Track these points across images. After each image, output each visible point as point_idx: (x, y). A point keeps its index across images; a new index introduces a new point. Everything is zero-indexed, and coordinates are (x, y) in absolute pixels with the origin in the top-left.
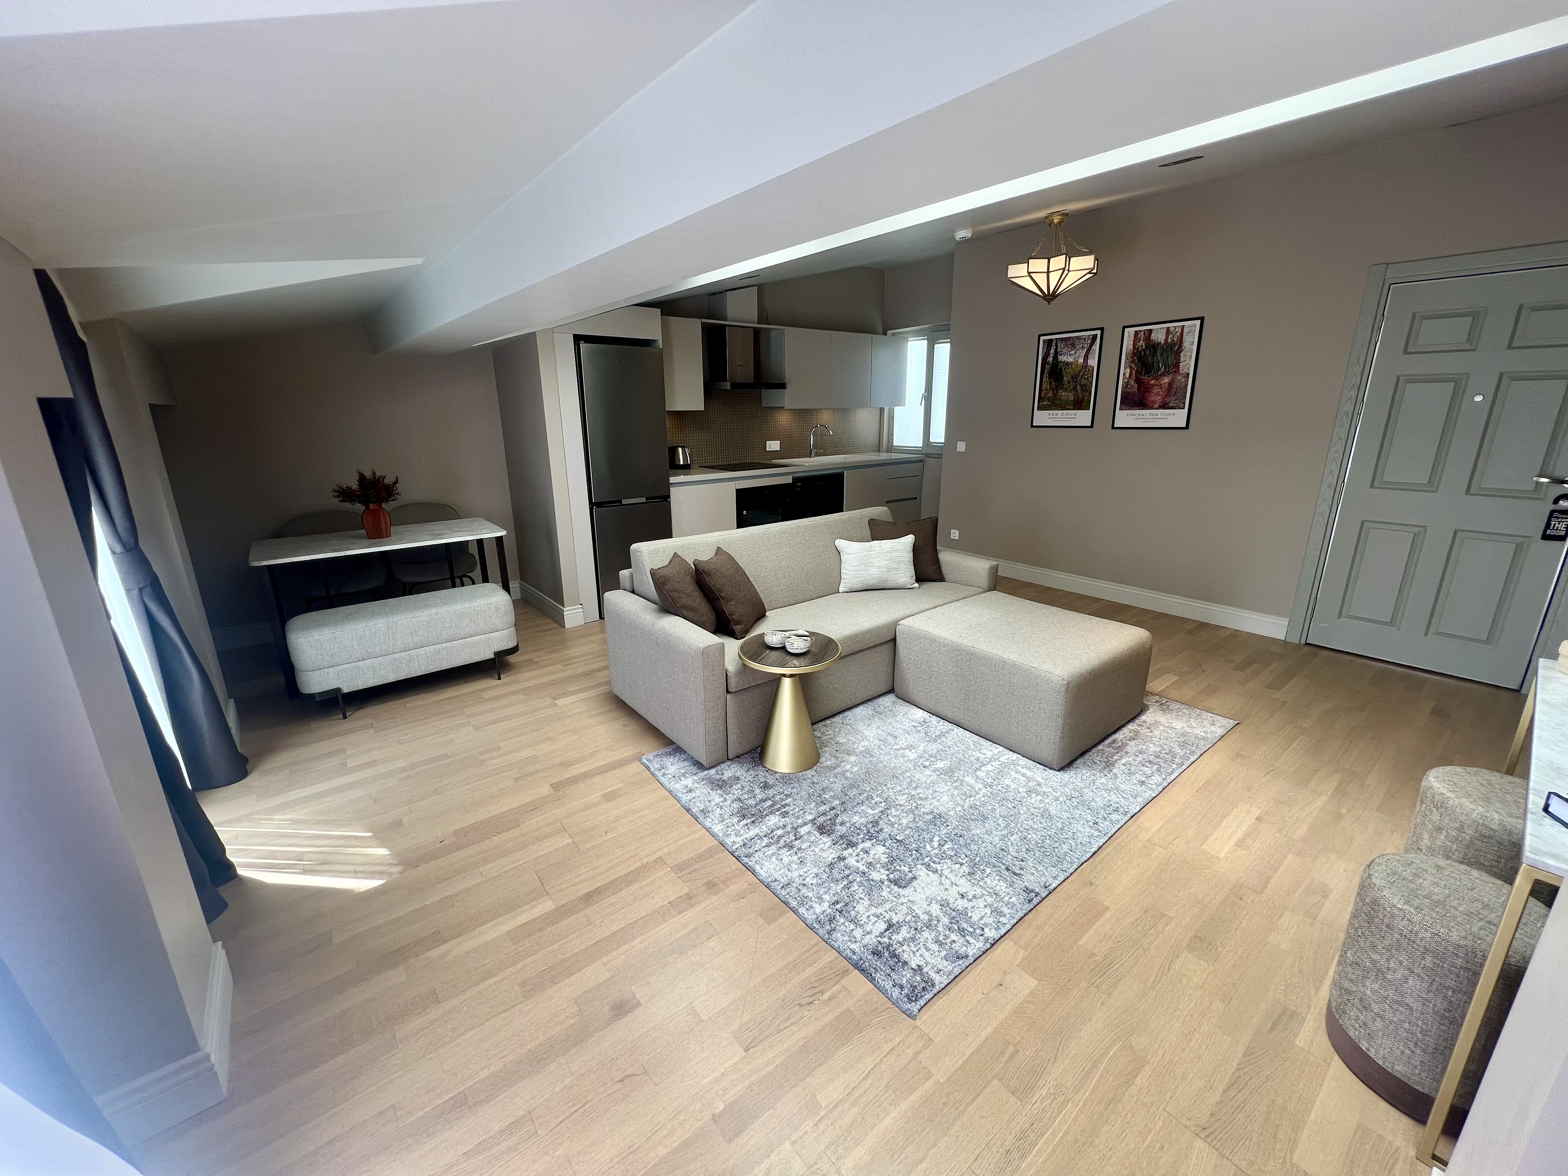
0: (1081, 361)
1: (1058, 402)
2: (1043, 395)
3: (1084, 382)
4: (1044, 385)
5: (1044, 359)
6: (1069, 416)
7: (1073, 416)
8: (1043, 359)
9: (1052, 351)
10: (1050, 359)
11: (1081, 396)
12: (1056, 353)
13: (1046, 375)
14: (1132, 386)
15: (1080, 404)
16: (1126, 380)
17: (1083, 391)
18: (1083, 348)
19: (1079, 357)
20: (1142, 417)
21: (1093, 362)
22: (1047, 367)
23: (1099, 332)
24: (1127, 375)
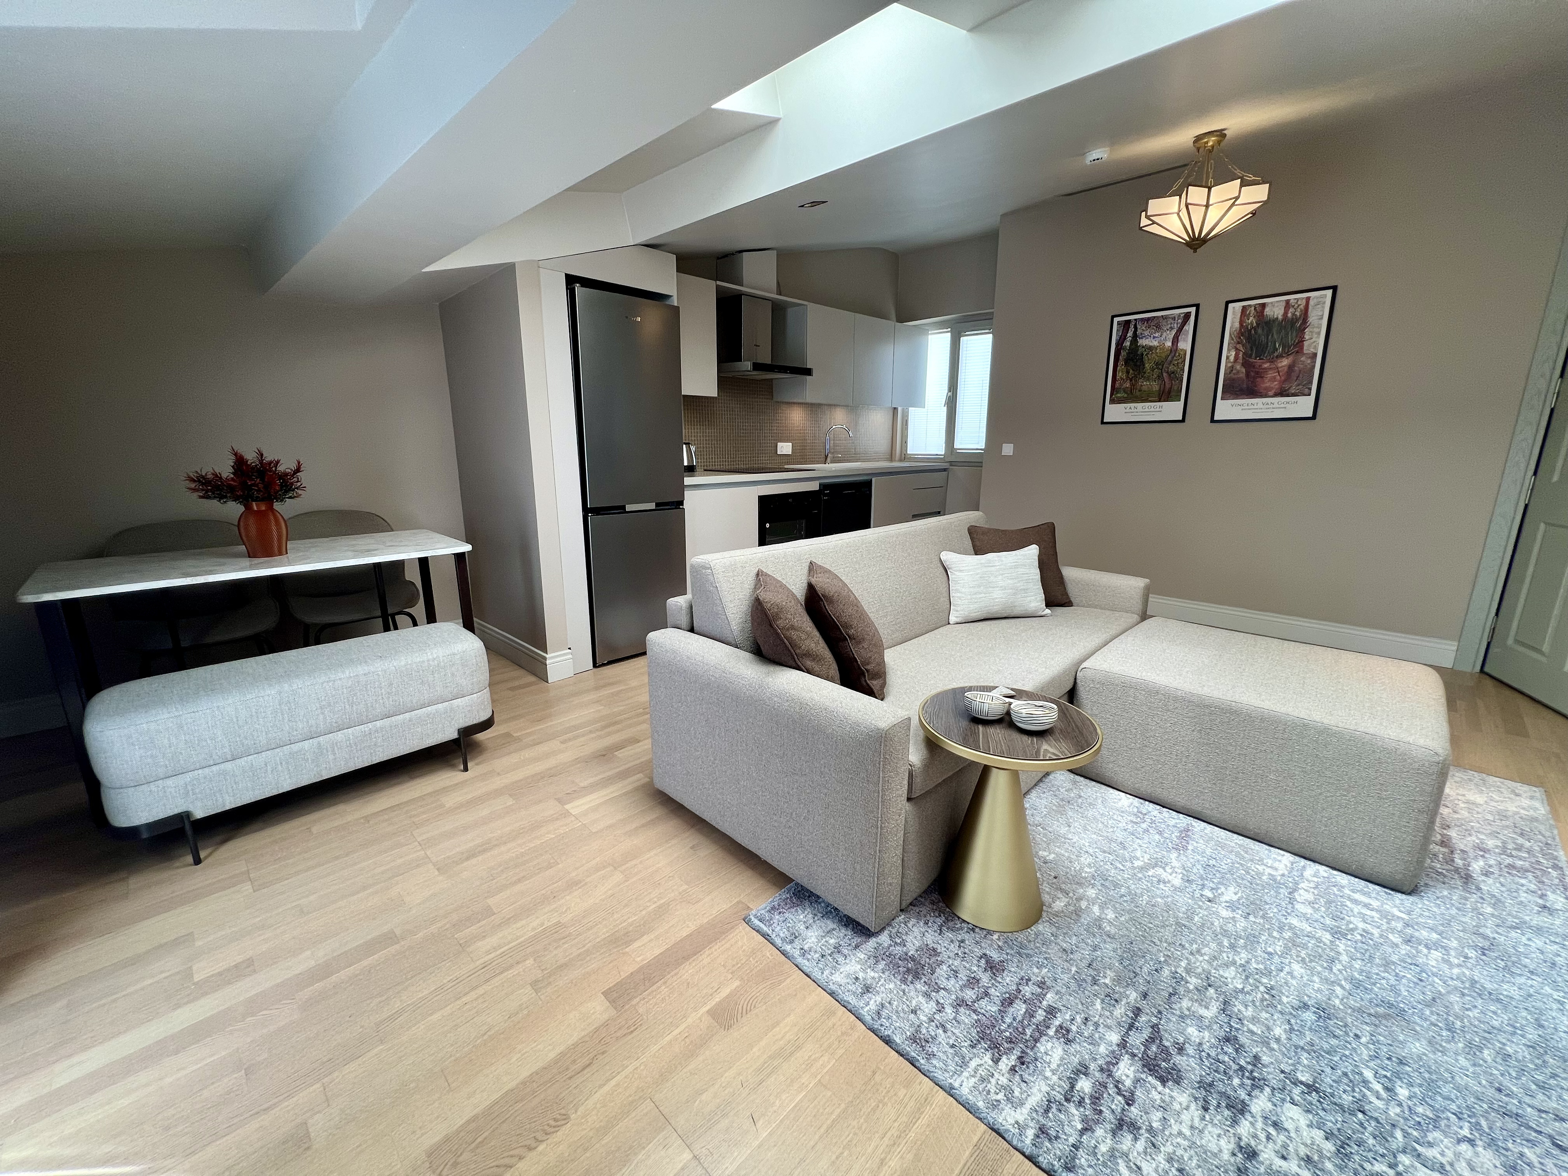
0: (1169, 344)
1: (1138, 393)
2: (1117, 385)
3: (1172, 368)
4: (1119, 375)
5: (1119, 344)
6: (1152, 409)
7: (1158, 410)
8: (1117, 345)
9: (1130, 334)
10: (1127, 344)
11: (1168, 386)
12: (1135, 336)
13: (1121, 362)
14: (1238, 372)
15: (1166, 395)
16: (1230, 365)
17: (1171, 379)
18: (1172, 328)
19: (1165, 339)
20: (1252, 407)
21: (1185, 345)
22: (1123, 353)
23: (1193, 310)
24: (1232, 358)
